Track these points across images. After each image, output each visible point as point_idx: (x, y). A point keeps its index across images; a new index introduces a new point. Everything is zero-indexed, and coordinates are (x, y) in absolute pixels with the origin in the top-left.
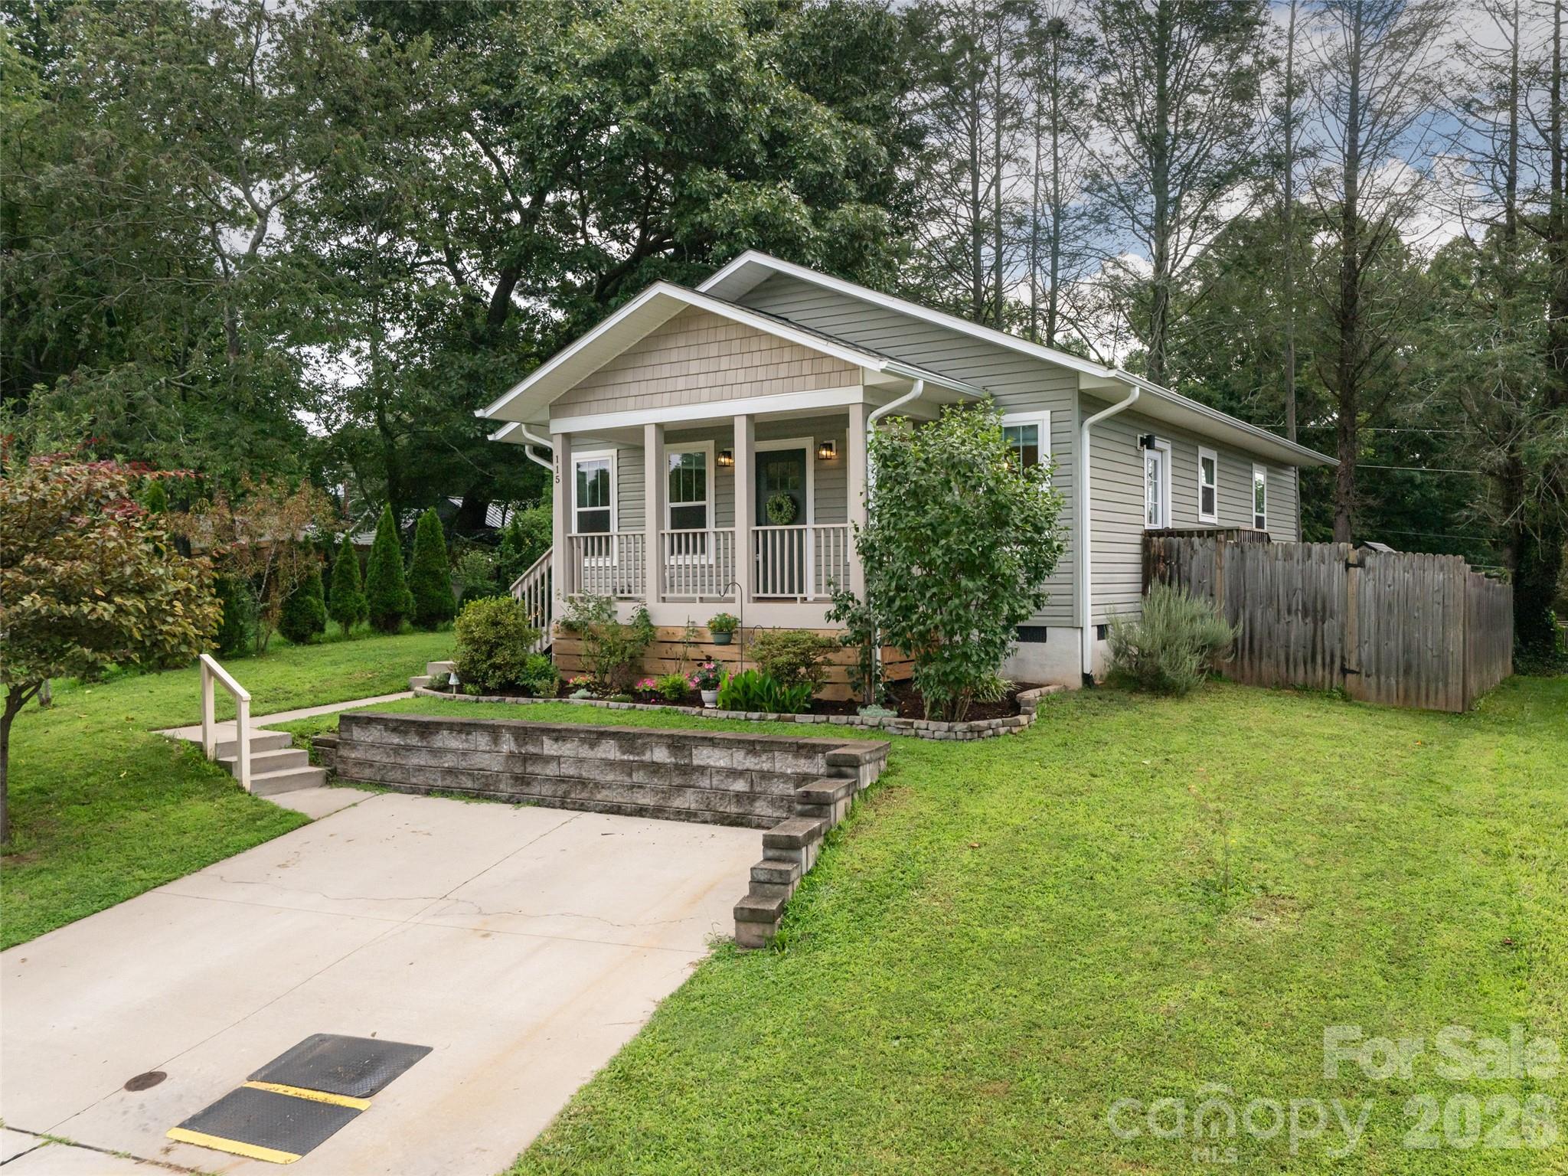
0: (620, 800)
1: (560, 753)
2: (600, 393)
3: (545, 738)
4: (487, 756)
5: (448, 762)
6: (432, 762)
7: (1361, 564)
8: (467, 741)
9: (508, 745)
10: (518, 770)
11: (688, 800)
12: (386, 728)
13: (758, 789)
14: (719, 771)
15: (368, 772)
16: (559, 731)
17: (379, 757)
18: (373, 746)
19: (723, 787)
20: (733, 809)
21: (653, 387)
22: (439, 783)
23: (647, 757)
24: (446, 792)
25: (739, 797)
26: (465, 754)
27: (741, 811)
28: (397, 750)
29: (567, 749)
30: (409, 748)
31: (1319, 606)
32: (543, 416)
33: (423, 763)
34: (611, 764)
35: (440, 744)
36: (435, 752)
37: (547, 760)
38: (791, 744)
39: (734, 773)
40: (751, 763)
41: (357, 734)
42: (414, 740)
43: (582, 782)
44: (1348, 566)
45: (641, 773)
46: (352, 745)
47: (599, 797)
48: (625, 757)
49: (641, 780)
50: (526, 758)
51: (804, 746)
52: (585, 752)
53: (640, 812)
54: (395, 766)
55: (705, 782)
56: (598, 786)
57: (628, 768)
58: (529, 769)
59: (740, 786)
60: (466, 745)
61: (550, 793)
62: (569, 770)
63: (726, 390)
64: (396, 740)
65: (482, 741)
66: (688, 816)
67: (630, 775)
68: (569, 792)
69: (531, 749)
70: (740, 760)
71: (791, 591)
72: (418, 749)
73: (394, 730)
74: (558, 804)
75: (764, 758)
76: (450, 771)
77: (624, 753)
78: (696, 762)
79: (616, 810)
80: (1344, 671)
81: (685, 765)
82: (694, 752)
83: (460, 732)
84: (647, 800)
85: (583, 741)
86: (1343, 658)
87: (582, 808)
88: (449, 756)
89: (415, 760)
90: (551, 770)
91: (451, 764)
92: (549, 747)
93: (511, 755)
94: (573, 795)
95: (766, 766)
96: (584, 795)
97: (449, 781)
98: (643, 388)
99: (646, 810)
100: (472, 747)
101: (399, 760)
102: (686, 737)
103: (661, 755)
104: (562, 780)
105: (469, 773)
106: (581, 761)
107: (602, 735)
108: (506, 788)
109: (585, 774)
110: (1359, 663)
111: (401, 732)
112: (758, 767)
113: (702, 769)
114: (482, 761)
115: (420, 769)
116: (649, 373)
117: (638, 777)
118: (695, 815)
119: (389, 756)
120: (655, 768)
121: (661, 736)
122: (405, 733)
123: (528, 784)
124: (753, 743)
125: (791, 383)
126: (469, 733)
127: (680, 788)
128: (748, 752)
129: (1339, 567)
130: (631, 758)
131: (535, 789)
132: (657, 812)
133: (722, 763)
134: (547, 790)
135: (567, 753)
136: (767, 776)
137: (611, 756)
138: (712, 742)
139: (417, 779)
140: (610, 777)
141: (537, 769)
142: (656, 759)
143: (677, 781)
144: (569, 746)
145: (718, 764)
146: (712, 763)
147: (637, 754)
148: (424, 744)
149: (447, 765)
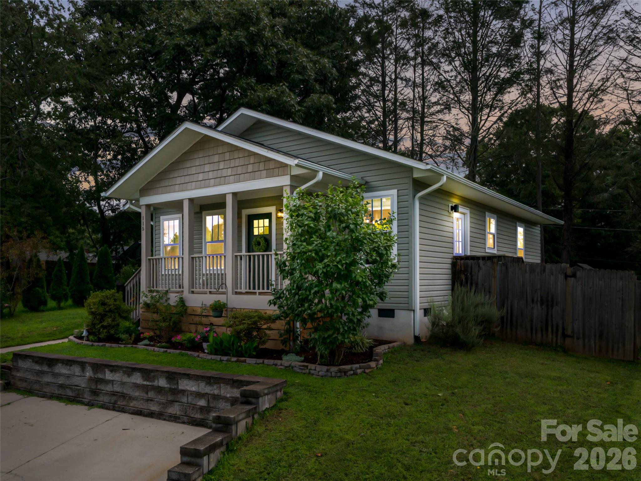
0: (142, 407)
1: (113, 379)
2: (163, 183)
3: (107, 370)
4: (79, 378)
5: (61, 381)
6: (54, 381)
7: (574, 275)
8: (70, 370)
9: (89, 373)
10: (94, 387)
11: (175, 410)
12: (33, 361)
13: (212, 405)
14: (192, 393)
15: (24, 385)
16: (113, 366)
17: (29, 376)
18: (27, 370)
19: (193, 403)
20: (198, 416)
21: (187, 179)
22: (56, 392)
23: (155, 383)
24: (59, 398)
25: (202, 409)
26: (69, 377)
27: (202, 417)
28: (38, 373)
29: (117, 377)
30: (43, 372)
31: (550, 299)
32: (137, 195)
33: (49, 381)
34: (137, 386)
35: (58, 371)
36: (55, 375)
37: (107, 382)
38: (229, 380)
39: (199, 395)
40: (208, 389)
41: (22, 364)
42: (46, 368)
43: (123, 396)
44: (566, 277)
45: (152, 393)
46: (18, 369)
47: (131, 405)
48: (145, 383)
49: (152, 396)
50: (97, 381)
51: (237, 381)
52: (126, 379)
53: (151, 415)
54: (36, 382)
55: (185, 400)
56: (131, 398)
57: (146, 389)
58: (99, 387)
59: (202, 403)
60: (69, 372)
61: (108, 401)
62: (117, 388)
63: (222, 180)
64: (38, 368)
65: (77, 370)
66: (175, 419)
67: (147, 393)
68: (117, 401)
69: (100, 376)
70: (203, 388)
71: (254, 288)
72: (47, 373)
73: (37, 362)
74: (111, 408)
75: (215, 387)
76: (61, 386)
77: (144, 381)
78: (181, 387)
79: (138, 413)
80: (564, 336)
81: (175, 389)
82: (180, 382)
83: (67, 365)
84: (155, 408)
85: (125, 372)
86: (563, 329)
87: (122, 410)
88: (61, 377)
89: (46, 379)
90: (109, 388)
92: (109, 376)
93: (90, 379)
94: (119, 403)
95: (216, 392)
96: (124, 403)
97: (61, 392)
98: (182, 180)
99: (154, 414)
100: (72, 373)
101: (38, 379)
102: (175, 373)
103: (162, 382)
104: (114, 394)
105: (70, 387)
106: (123, 384)
107: (134, 370)
108: (87, 397)
109: (125, 391)
110: (573, 332)
111: (39, 363)
112: (212, 392)
113: (183, 392)
114: (77, 381)
115: (48, 384)
116: (185, 172)
117: (151, 394)
118: (179, 418)
119: (34, 376)
120: (159, 390)
121: (163, 372)
122: (42, 364)
123: (98, 395)
124: (209, 378)
125: (254, 175)
126: (71, 366)
127: (172, 402)
128: (207, 383)
129: (561, 277)
130: (148, 383)
131: (101, 398)
132: (159, 416)
133: (194, 389)
134: (106, 399)
135: (117, 379)
136: (216, 397)
137: (138, 382)
138: (188, 376)
139: (47, 390)
140: (137, 394)
141: (101, 387)
142: (160, 385)
143: (170, 398)
144: (118, 375)
145: (191, 389)
146: (189, 389)
147: (151, 381)
148: (50, 370)
149: (60, 382)
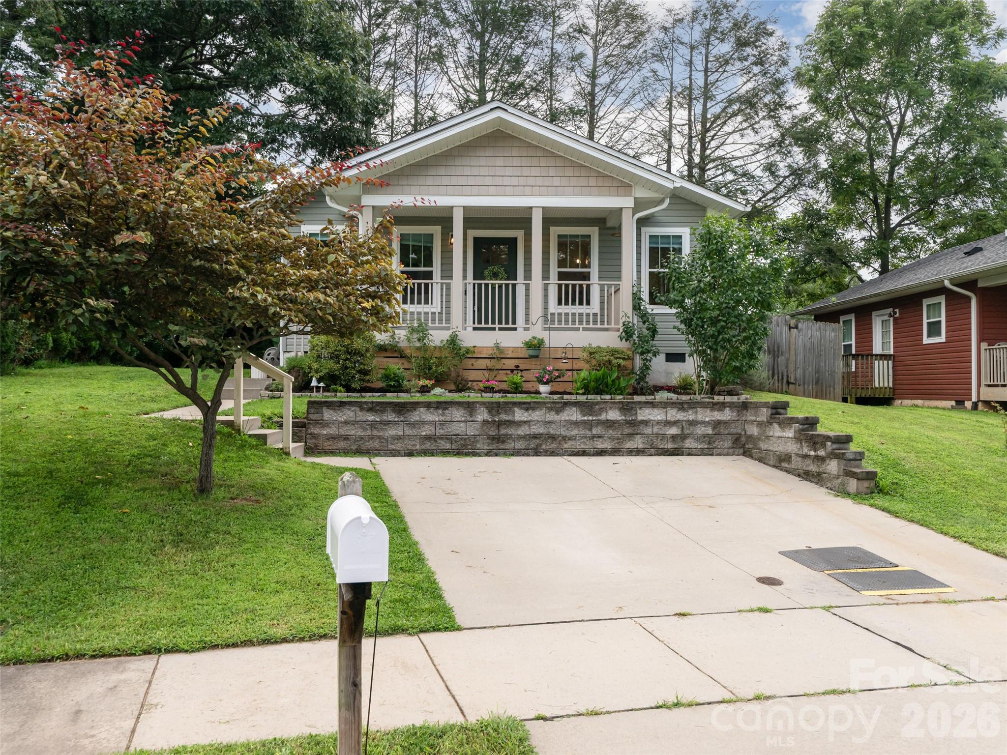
0: (583, 446)
1: (530, 418)
3: (516, 409)
4: (462, 425)
5: (426, 431)
6: (409, 432)
7: (796, 327)
8: (443, 415)
9: (482, 415)
10: (493, 432)
11: (638, 443)
12: (362, 409)
13: (687, 432)
14: (658, 422)
15: (343, 444)
16: (528, 403)
17: (354, 431)
18: (346, 423)
19: (661, 432)
20: (670, 446)
22: (419, 447)
23: (603, 417)
24: (425, 453)
25: (674, 437)
26: (443, 424)
27: (676, 446)
28: (373, 425)
29: (536, 415)
30: (388, 423)
31: (776, 349)
33: (400, 433)
34: (576, 423)
35: (418, 418)
36: (413, 425)
37: (519, 424)
38: (709, 403)
39: (668, 423)
40: (680, 416)
41: (328, 414)
42: (391, 416)
43: (553, 438)
44: (790, 328)
45: (599, 428)
46: (324, 424)
47: (566, 446)
48: (586, 418)
49: (599, 432)
50: (500, 424)
51: (717, 404)
52: (552, 416)
53: (601, 453)
54: (371, 437)
55: (648, 431)
56: (565, 438)
57: (589, 425)
58: (503, 432)
59: (674, 431)
60: (442, 418)
61: (523, 447)
62: (536, 429)
64: (371, 417)
65: (458, 414)
66: (638, 452)
67: (590, 430)
68: (541, 445)
69: (504, 417)
70: (673, 414)
72: (397, 423)
73: (370, 410)
74: (532, 453)
75: (690, 412)
76: (428, 438)
77: (584, 416)
78: (640, 418)
79: (583, 453)
80: (788, 383)
81: (632, 420)
82: (639, 411)
83: (436, 408)
84: (607, 445)
85: (550, 409)
86: (788, 376)
87: (553, 453)
88: (427, 426)
89: (392, 432)
90: (522, 431)
91: (429, 433)
92: (519, 415)
93: (485, 422)
94: (544, 447)
95: (691, 418)
96: (554, 446)
97: (428, 445)
99: (606, 451)
100: (449, 419)
101: (375, 433)
102: (634, 403)
103: (613, 415)
104: (535, 436)
105: (448, 438)
106: (550, 422)
107: (565, 405)
108: (484, 446)
109: (552, 432)
110: (796, 379)
111: (376, 412)
112: (685, 419)
113: (646, 423)
114: (459, 429)
115: (399, 438)
117: (597, 430)
118: (643, 451)
119: (365, 429)
120: (610, 424)
121: (614, 403)
122: (383, 412)
123: (503, 442)
124: (682, 404)
126: (445, 409)
127: (631, 436)
128: (680, 409)
129: (786, 328)
130: (590, 418)
131: (510, 445)
132: (615, 452)
133: (659, 418)
134: (520, 445)
135: (537, 418)
136: (693, 423)
137: (574, 418)
138: (652, 405)
139: (398, 446)
140: (575, 432)
141: (511, 431)
142: (609, 418)
143: (627, 431)
144: (537, 413)
145: (656, 419)
146: (652, 418)
147: (596, 415)
148: (402, 419)
149: (424, 433)
